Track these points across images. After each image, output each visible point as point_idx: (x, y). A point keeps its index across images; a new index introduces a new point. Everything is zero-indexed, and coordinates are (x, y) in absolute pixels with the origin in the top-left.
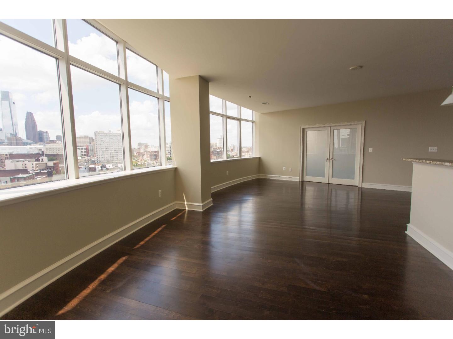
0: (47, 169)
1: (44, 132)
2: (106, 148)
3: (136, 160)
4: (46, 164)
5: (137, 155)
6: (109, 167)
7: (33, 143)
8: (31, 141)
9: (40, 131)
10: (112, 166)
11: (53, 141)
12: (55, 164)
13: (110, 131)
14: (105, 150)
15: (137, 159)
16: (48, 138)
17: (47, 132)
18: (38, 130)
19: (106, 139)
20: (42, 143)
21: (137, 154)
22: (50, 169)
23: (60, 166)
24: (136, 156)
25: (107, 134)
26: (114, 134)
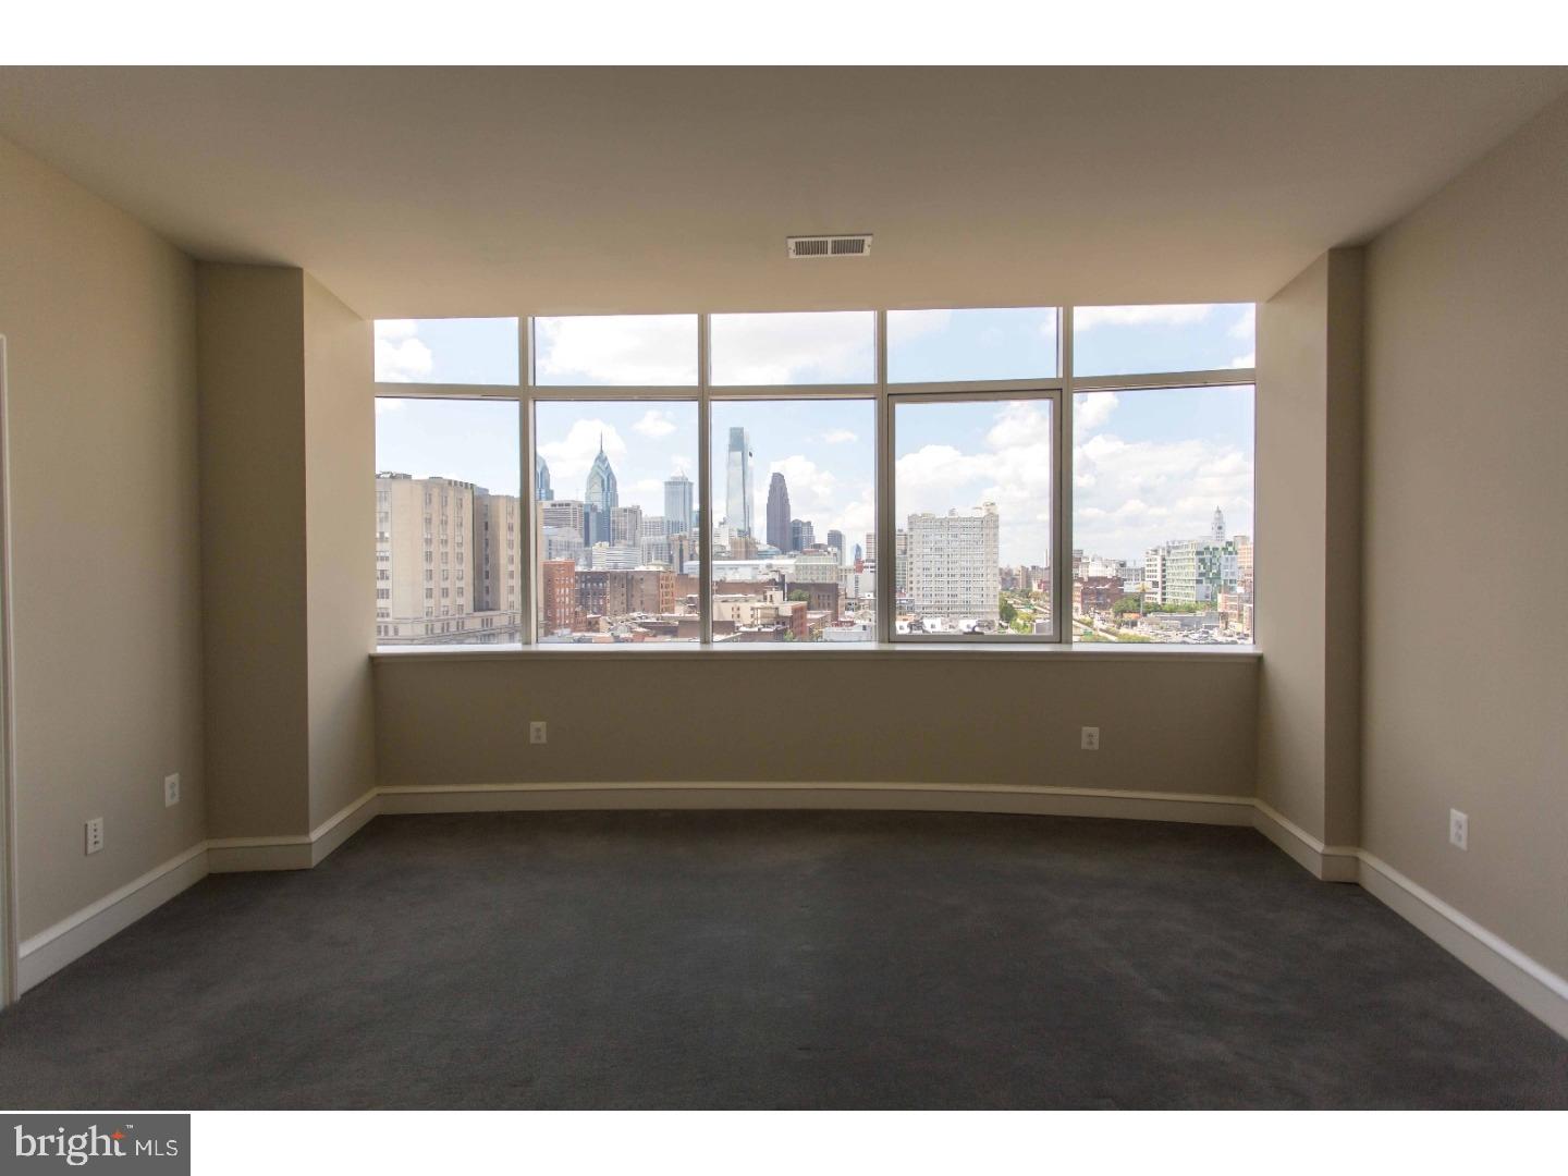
0: (778, 623)
1: (803, 523)
2: (938, 565)
3: (1035, 610)
4: (777, 608)
5: (1041, 591)
6: (932, 626)
7: (777, 553)
8: (775, 549)
9: (797, 522)
10: (942, 624)
11: (818, 546)
12: (795, 610)
13: (952, 512)
14: (933, 571)
15: (1039, 606)
16: (811, 538)
17: (809, 523)
18: (792, 519)
19: (938, 538)
20: (796, 553)
21: (1039, 587)
22: (784, 624)
23: (809, 616)
24: (1038, 594)
25: (941, 520)
26: (964, 520)
